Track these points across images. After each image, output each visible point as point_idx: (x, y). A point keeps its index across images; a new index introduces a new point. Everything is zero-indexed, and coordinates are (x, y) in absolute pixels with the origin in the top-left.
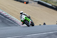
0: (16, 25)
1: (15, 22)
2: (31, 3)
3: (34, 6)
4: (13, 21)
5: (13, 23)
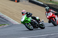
0: (9, 23)
1: (7, 21)
4: (5, 19)
5: (5, 22)
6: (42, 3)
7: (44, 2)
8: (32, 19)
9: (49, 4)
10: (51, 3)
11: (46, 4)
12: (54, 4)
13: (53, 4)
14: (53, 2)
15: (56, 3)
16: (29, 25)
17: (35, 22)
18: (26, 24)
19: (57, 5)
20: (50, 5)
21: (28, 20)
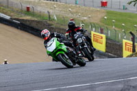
6: (8, 17)
7: (12, 14)
8: (66, 47)
9: (23, 20)
10: (28, 18)
11: (17, 20)
12: (36, 19)
13: (33, 19)
14: (33, 14)
15: (40, 16)
19: (41, 22)
20: (27, 20)
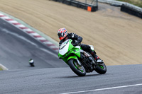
2: (103, 10)
3: (113, 17)
8: (82, 51)
16: (78, 64)
17: (88, 57)
18: (72, 62)
21: (75, 53)
